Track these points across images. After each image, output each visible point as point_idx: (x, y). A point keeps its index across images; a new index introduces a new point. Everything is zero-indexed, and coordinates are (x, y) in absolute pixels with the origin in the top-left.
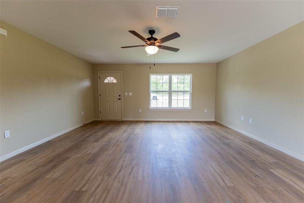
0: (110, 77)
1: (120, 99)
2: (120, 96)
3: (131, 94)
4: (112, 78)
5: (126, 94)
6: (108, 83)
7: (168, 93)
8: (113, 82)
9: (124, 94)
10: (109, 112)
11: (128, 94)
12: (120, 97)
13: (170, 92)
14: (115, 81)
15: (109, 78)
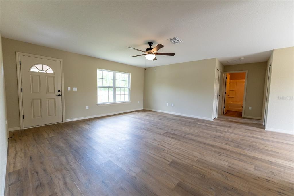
0: (43, 64)
1: (59, 95)
2: (59, 91)
3: (75, 89)
4: (46, 67)
5: (69, 89)
6: (38, 73)
7: (113, 88)
8: (48, 72)
9: (66, 89)
10: (41, 116)
11: (72, 89)
12: (60, 93)
13: (114, 88)
14: (50, 71)
15: (39, 66)
